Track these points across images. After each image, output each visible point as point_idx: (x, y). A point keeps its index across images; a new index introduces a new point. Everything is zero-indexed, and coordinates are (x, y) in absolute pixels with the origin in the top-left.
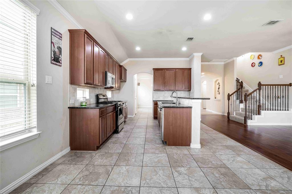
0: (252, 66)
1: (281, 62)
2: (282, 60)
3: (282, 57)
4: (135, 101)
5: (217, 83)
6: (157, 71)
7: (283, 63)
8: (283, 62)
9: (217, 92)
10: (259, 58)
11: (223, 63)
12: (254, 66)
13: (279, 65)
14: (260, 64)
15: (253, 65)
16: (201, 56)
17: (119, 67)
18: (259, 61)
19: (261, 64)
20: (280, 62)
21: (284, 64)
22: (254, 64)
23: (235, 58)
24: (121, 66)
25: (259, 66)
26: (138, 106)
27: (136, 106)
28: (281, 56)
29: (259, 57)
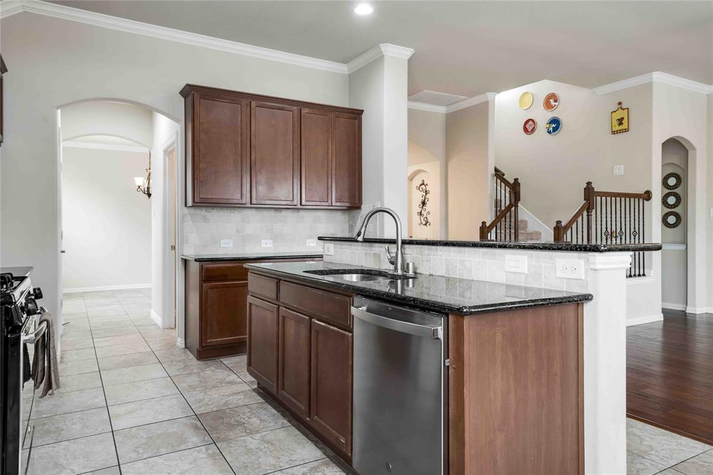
0: (526, 130)
1: (621, 124)
2: (623, 118)
3: (623, 107)
5: (417, 182)
7: (624, 126)
8: (625, 122)
9: (416, 218)
10: (548, 105)
11: (442, 110)
12: (533, 130)
13: (613, 133)
14: (554, 126)
15: (529, 127)
16: (408, 60)
18: (550, 115)
19: (555, 124)
20: (615, 123)
21: (626, 130)
22: (531, 123)
23: (489, 95)
25: (549, 132)
28: (620, 103)
29: (551, 101)
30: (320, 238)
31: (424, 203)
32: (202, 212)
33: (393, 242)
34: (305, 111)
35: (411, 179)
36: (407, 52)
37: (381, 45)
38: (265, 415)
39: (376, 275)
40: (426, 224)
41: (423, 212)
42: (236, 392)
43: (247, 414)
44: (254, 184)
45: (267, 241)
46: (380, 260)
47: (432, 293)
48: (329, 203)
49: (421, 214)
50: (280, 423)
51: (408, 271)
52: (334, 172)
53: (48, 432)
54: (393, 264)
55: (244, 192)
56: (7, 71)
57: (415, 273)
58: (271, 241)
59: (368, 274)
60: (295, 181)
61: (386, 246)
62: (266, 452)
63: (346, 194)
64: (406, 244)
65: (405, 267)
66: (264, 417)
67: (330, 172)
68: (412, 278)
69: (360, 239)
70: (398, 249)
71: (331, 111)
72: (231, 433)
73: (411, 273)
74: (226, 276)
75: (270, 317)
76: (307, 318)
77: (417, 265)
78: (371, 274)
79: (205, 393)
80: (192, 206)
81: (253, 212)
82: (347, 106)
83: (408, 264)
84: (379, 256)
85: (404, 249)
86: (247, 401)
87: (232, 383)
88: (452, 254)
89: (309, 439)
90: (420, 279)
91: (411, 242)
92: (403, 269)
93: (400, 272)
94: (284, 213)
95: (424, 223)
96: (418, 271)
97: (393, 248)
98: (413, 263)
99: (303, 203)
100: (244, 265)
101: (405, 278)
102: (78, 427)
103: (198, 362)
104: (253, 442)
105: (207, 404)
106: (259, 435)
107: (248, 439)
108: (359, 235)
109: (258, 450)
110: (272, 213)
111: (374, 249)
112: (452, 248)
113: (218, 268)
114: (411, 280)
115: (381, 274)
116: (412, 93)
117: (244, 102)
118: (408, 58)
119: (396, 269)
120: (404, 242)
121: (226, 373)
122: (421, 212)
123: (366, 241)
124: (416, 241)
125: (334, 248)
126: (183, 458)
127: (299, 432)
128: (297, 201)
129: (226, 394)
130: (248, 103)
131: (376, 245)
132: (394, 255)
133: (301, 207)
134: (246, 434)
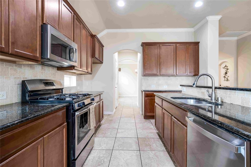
4: (116, 91)
5: (223, 65)
6: (148, 46)
11: (235, 38)
16: (219, 20)
17: (89, 37)
24: (93, 37)
26: (119, 95)
27: (116, 96)
30: (181, 85)
31: (226, 73)
32: (147, 77)
33: (211, 88)
34: (178, 45)
35: (220, 65)
36: (219, 17)
37: (207, 17)
38: (158, 144)
39: (202, 101)
40: (227, 81)
41: (226, 76)
42: (152, 132)
43: (153, 142)
44: (161, 69)
45: (165, 86)
46: (204, 94)
47: (232, 112)
48: (186, 74)
49: (225, 77)
50: (162, 149)
51: (218, 100)
52: (188, 64)
53: (103, 133)
54: (210, 97)
55: (158, 71)
56: (104, 46)
57: (222, 102)
58: (167, 86)
59: (199, 100)
60: (174, 67)
61: (207, 89)
62: (155, 160)
63: (193, 71)
64: (217, 89)
65: (217, 99)
66: (158, 145)
67: (187, 64)
68: (220, 105)
69: (194, 86)
70: (213, 91)
71: (187, 44)
72: (146, 148)
73: (220, 102)
74: (152, 96)
75: (161, 111)
76: (171, 115)
77: (223, 98)
78: (200, 100)
79: (143, 130)
80: (143, 76)
81: (161, 77)
82: (193, 41)
83: (218, 98)
84: (204, 93)
85: (216, 91)
86: (154, 137)
87: (151, 129)
88: (246, 95)
89: (172, 160)
90: (225, 105)
91: (220, 88)
92: (215, 99)
93: (214, 101)
94: (171, 77)
95: (226, 80)
96: (224, 101)
97: (210, 90)
98: (221, 98)
99: (177, 74)
100: (154, 94)
101: (217, 105)
102: (109, 134)
103: (144, 120)
104: (151, 154)
105: (142, 135)
106: (154, 152)
107: (150, 152)
108: (194, 84)
109: (152, 159)
110: (167, 77)
111: (201, 90)
112: (246, 92)
113: (149, 94)
114: (219, 106)
115: (204, 100)
116: (221, 34)
117: (158, 45)
118: (219, 19)
119: (212, 99)
120: (216, 88)
121: (150, 125)
122: (225, 76)
123: (197, 87)
124: (222, 88)
125: (186, 89)
126: (129, 154)
127: (168, 155)
128: (175, 74)
129: (148, 132)
130: (159, 45)
131: (203, 88)
132: (211, 93)
133: (176, 75)
134: (150, 150)
